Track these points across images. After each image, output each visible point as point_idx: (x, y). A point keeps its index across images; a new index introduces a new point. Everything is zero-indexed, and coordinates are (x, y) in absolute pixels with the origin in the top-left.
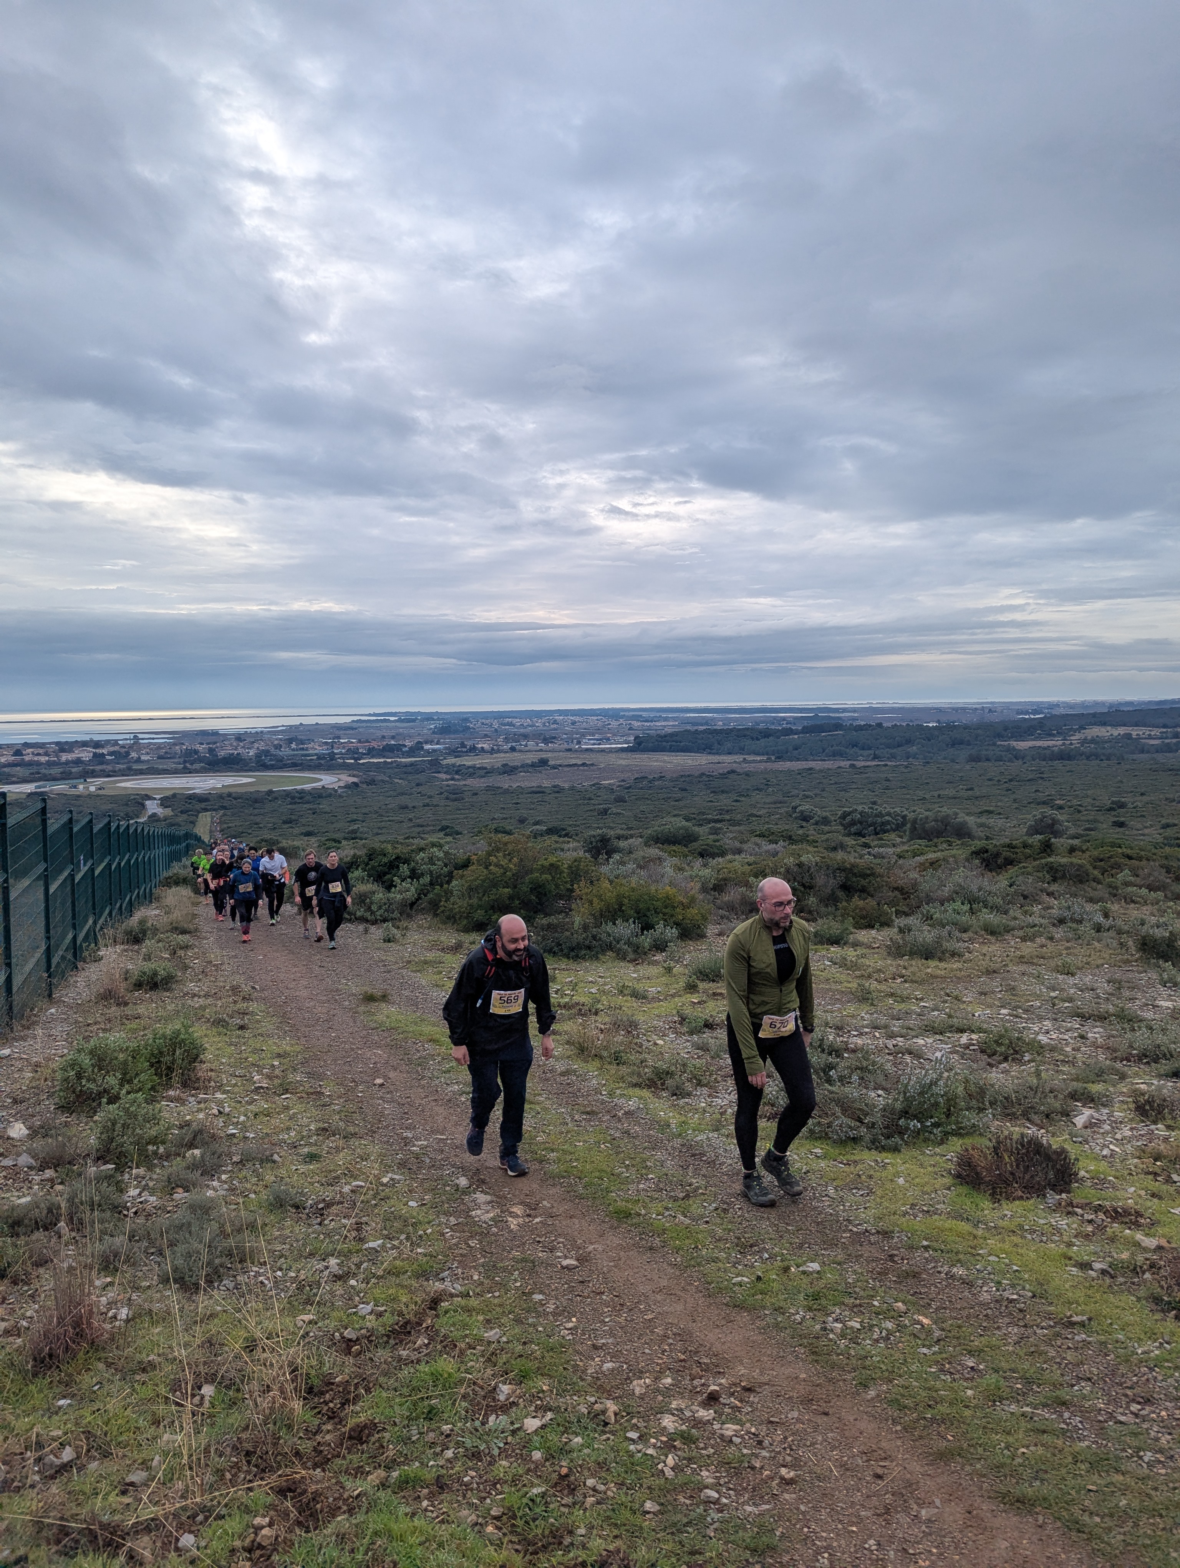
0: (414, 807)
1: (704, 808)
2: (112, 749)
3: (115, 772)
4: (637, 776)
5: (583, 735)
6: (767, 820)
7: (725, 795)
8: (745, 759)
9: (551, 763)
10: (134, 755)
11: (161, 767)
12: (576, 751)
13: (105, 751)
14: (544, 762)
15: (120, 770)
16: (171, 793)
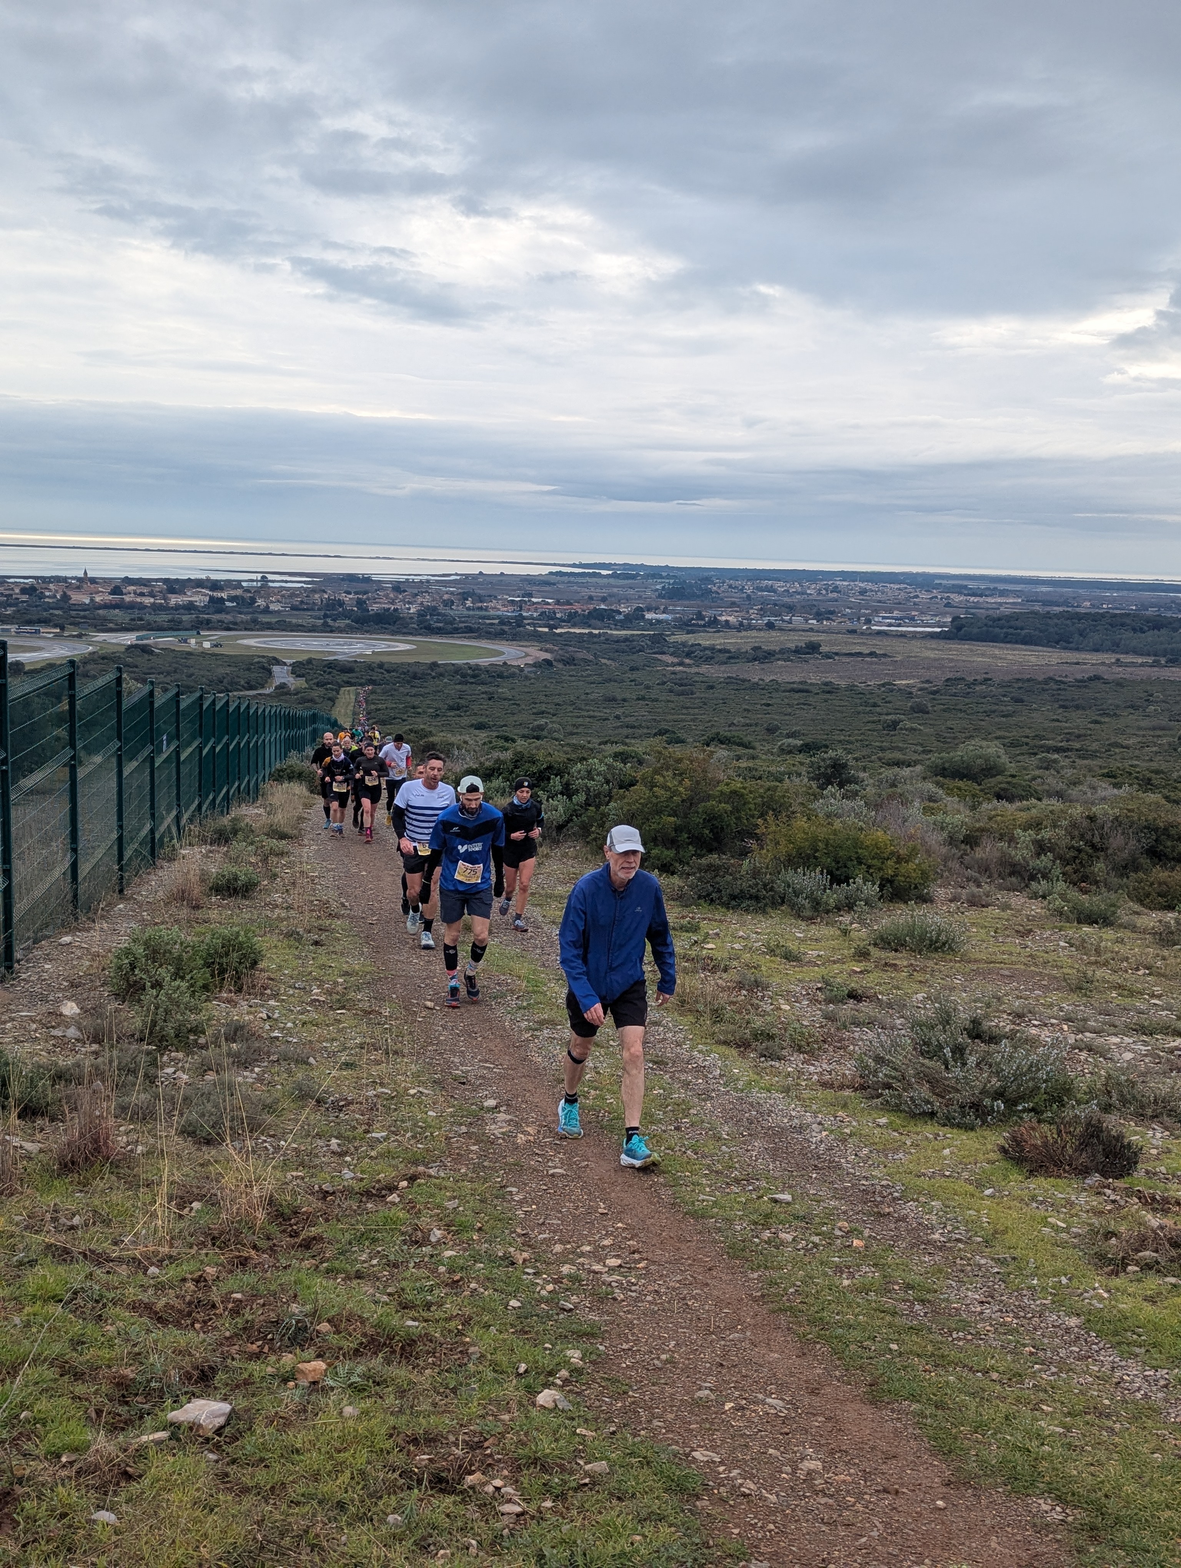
0: (624, 700)
1: (1045, 730)
2: (234, 593)
3: (235, 623)
4: (950, 675)
5: (876, 611)
6: (1137, 752)
7: (1080, 712)
8: (1118, 660)
9: (824, 649)
10: (260, 602)
11: (294, 621)
12: (862, 634)
13: (224, 595)
14: (813, 648)
15: (242, 622)
16: (303, 658)
